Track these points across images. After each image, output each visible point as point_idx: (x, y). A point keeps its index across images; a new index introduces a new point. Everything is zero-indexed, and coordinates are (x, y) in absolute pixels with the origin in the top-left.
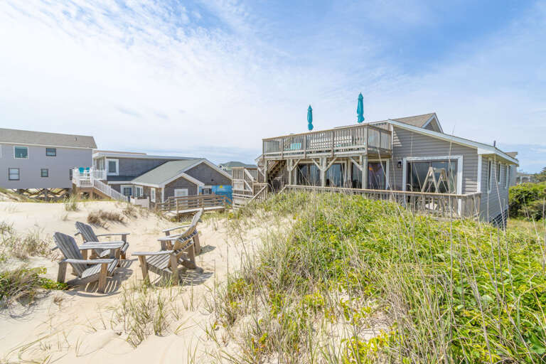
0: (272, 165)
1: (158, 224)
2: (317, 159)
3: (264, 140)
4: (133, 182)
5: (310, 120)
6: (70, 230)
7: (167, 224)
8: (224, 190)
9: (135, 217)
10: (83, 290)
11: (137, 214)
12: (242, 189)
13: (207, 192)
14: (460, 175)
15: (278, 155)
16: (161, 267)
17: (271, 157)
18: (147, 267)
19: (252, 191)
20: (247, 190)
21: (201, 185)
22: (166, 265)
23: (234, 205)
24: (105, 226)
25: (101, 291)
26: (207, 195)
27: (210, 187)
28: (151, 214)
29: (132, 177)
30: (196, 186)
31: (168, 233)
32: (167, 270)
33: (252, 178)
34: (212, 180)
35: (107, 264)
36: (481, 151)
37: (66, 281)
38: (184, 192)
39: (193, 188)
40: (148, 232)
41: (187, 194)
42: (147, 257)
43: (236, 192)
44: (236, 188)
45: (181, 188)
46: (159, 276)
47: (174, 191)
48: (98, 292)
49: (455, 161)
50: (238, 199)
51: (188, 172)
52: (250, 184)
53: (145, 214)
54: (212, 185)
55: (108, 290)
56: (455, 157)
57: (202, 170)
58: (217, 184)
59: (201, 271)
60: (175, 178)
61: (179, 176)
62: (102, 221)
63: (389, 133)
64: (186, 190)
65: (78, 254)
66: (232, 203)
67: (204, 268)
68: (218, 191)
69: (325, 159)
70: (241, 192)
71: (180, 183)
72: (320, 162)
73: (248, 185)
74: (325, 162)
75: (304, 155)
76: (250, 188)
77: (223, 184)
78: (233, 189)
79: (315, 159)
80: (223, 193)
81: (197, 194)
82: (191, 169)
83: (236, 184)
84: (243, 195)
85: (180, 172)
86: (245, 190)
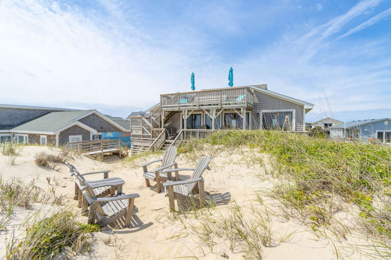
0: (167, 113)
2: (208, 111)
3: (161, 96)
4: (13, 131)
5: (193, 83)
8: (112, 136)
9: (73, 159)
11: (73, 156)
12: (140, 133)
13: (97, 137)
14: (294, 121)
15: (174, 107)
17: (168, 109)
19: (150, 134)
20: (146, 134)
21: (94, 132)
23: (132, 146)
26: (97, 141)
27: (100, 133)
29: (11, 126)
30: (89, 132)
33: (150, 125)
34: (102, 128)
36: (306, 107)
38: (79, 138)
39: (86, 134)
41: (81, 140)
43: (133, 136)
44: (134, 133)
45: (75, 134)
47: (68, 138)
49: (291, 113)
50: (136, 141)
51: (81, 121)
52: (149, 129)
53: (79, 157)
54: (102, 132)
56: (291, 110)
58: (105, 131)
60: (69, 126)
61: (74, 124)
63: (252, 94)
64: (80, 137)
66: (130, 145)
68: (107, 136)
69: (215, 110)
70: (140, 136)
71: (74, 130)
72: (211, 113)
73: (146, 130)
74: (214, 112)
75: (197, 107)
76: (148, 132)
77: (110, 131)
78: (131, 134)
79: (206, 110)
80: (111, 138)
81: (90, 139)
82: (83, 119)
83: (134, 129)
84: (142, 138)
85: (73, 121)
86: (144, 134)
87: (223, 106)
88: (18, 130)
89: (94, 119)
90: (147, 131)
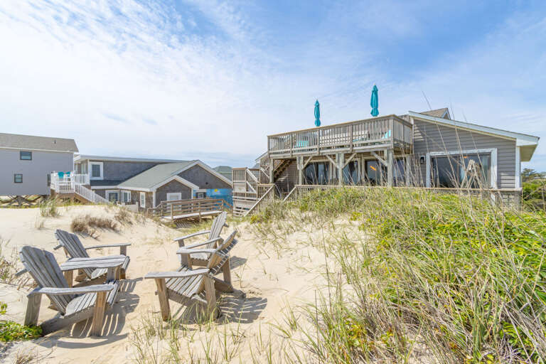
0: (278, 163)
1: (158, 231)
3: (269, 137)
4: (119, 187)
5: (318, 115)
6: (47, 242)
7: (167, 231)
8: (220, 194)
9: (130, 223)
10: (67, 335)
11: (133, 220)
12: (244, 190)
13: (201, 196)
14: (494, 170)
15: (286, 152)
16: (188, 294)
17: (277, 155)
18: (166, 293)
19: (255, 192)
20: (250, 192)
21: (195, 188)
22: (196, 289)
23: (234, 209)
24: (94, 235)
25: (96, 334)
26: (202, 199)
27: (204, 191)
28: (149, 220)
29: (119, 182)
30: (190, 189)
31: (181, 243)
32: (197, 297)
33: (255, 179)
34: (207, 183)
35: (105, 293)
36: (520, 142)
37: (39, 323)
38: (178, 196)
39: (186, 192)
40: (148, 241)
41: (180, 199)
43: (236, 194)
44: (237, 190)
45: (174, 191)
47: (166, 195)
48: (91, 335)
49: (489, 154)
50: (239, 202)
51: (182, 175)
52: (254, 185)
53: (142, 220)
54: (207, 188)
55: (106, 331)
56: (487, 150)
57: (196, 172)
58: (211, 188)
59: (243, 296)
60: (168, 181)
61: (173, 178)
62: (90, 229)
63: (410, 126)
64: (180, 194)
65: (59, 278)
66: (232, 207)
67: (245, 290)
68: (213, 194)
69: (343, 155)
70: (243, 195)
71: (172, 186)
72: (336, 160)
73: (250, 186)
74: (342, 159)
75: (317, 152)
77: (218, 187)
78: (233, 192)
79: (330, 156)
80: (218, 197)
81: (191, 197)
82: (184, 172)
83: (238, 185)
84: (246, 198)
85: (173, 174)
86: (248, 192)
87: (355, 148)
88: (124, 185)
89: (197, 172)
90: (252, 188)
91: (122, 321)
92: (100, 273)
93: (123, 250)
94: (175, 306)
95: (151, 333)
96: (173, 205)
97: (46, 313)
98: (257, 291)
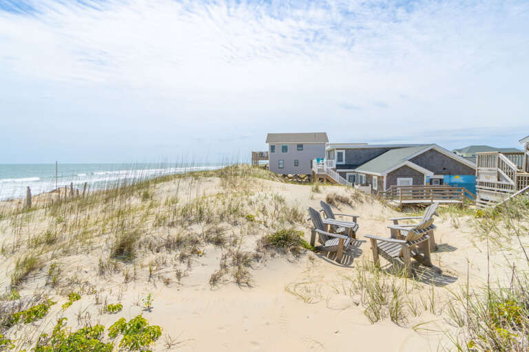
1: (382, 212)
4: (357, 170)
6: (318, 208)
7: (391, 212)
8: (462, 181)
9: (362, 202)
10: (326, 256)
11: (363, 200)
12: (494, 180)
13: (436, 182)
16: (392, 255)
18: (378, 251)
19: (513, 183)
20: (504, 182)
21: (429, 174)
22: (397, 254)
23: (478, 200)
24: (339, 207)
25: (338, 261)
26: (437, 186)
27: (442, 177)
28: (376, 201)
29: (356, 166)
30: (422, 175)
32: (398, 258)
33: (514, 167)
34: (444, 169)
35: (343, 240)
37: (315, 246)
38: (409, 182)
39: (418, 178)
40: (374, 217)
41: (411, 184)
42: (378, 241)
43: (482, 183)
44: (482, 179)
45: (405, 176)
46: (389, 262)
47: (396, 181)
48: (336, 261)
50: (486, 193)
51: (412, 160)
52: (511, 174)
53: (371, 201)
54: (444, 174)
55: (343, 262)
57: (431, 158)
58: (450, 174)
59: (439, 272)
60: (398, 167)
61: (403, 164)
62: (336, 203)
64: (411, 180)
65: (323, 227)
66: (475, 198)
67: (442, 269)
68: (453, 181)
70: (492, 185)
71: (404, 171)
73: (504, 175)
76: (509, 179)
77: (459, 173)
78: (477, 180)
80: (460, 184)
81: (423, 183)
82: (417, 157)
83: (484, 173)
84: (496, 189)
85: (405, 160)
86: (499, 182)
88: (360, 169)
90: (507, 177)
91: (352, 260)
92: (341, 230)
93: (355, 219)
94: (383, 262)
95: (367, 269)
96: (402, 190)
97: (317, 244)
98: (454, 272)
